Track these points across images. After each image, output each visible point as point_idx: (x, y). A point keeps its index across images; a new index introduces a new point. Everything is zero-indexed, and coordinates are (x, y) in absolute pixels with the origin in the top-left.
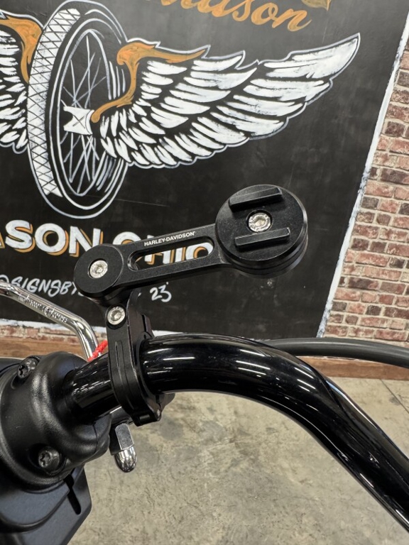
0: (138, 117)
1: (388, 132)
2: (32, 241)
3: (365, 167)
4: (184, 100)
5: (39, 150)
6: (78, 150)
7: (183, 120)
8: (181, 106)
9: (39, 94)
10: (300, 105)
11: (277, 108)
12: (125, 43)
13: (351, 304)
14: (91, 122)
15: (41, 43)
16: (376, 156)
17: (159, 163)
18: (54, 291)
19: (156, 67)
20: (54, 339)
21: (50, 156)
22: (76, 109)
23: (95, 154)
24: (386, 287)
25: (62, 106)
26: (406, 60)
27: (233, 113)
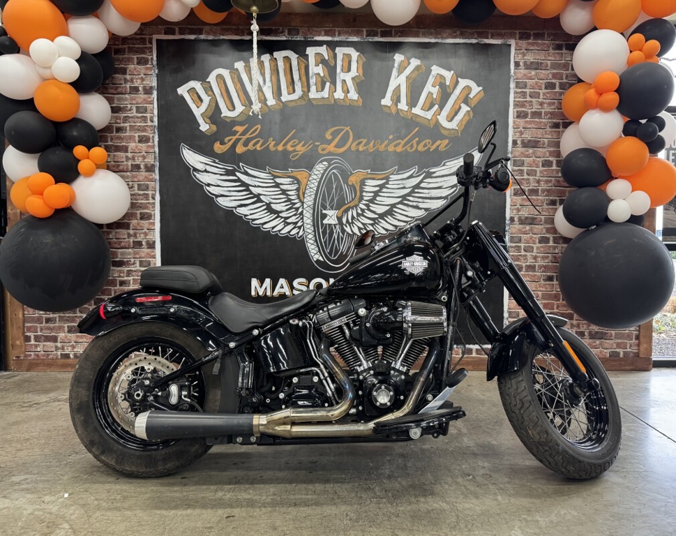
0: (363, 210)
1: (515, 195)
3: (505, 217)
4: (387, 197)
5: (310, 236)
6: (331, 233)
7: (388, 208)
8: (386, 200)
9: (309, 206)
10: (455, 188)
11: (442, 192)
12: (352, 174)
14: (337, 216)
15: (310, 181)
16: (511, 210)
19: (370, 182)
21: (316, 239)
22: (329, 211)
23: (341, 234)
25: (321, 211)
26: (515, 152)
27: (417, 199)
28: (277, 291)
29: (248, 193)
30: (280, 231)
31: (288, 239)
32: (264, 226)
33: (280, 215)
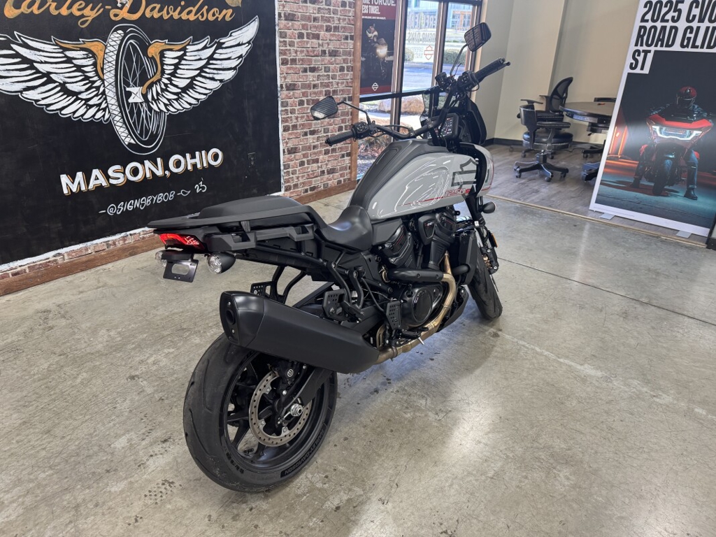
0: (166, 85)
1: (283, 64)
2: (124, 177)
3: (277, 85)
4: (187, 69)
5: (117, 118)
6: (139, 112)
7: (189, 81)
8: (186, 73)
9: (111, 84)
11: (231, 64)
12: (150, 44)
13: (291, 163)
14: (142, 94)
15: (106, 53)
16: (281, 78)
17: (182, 108)
18: (143, 204)
19: (168, 54)
20: (150, 237)
21: (124, 120)
22: (133, 88)
23: (148, 112)
24: (305, 148)
25: (125, 88)
26: (280, 24)
27: (212, 71)
28: (93, 183)
29: (34, 71)
30: (82, 116)
32: (63, 112)
33: (79, 96)
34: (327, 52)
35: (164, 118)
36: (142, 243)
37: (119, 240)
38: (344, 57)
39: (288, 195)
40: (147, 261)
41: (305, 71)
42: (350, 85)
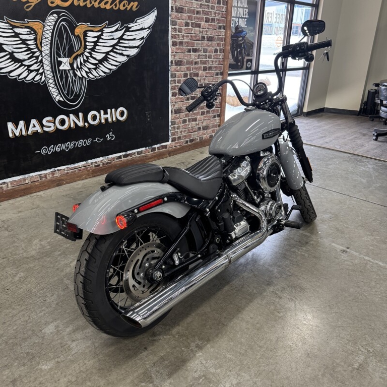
0: (87, 57)
1: (173, 45)
2: (54, 126)
3: (169, 61)
4: (103, 46)
5: (51, 81)
6: (67, 77)
7: (104, 55)
8: (103, 49)
9: (47, 55)
10: (143, 40)
12: (77, 26)
13: (177, 121)
14: (69, 63)
15: (44, 31)
16: (171, 56)
17: (99, 76)
18: (68, 147)
19: (90, 34)
20: (72, 172)
21: (56, 83)
22: (63, 59)
23: (74, 78)
25: (57, 58)
26: (172, 15)
28: (31, 130)
30: (25, 78)
31: (33, 85)
32: (11, 75)
33: (23, 63)
34: (206, 38)
35: (85, 82)
36: (66, 177)
37: (49, 174)
38: (218, 42)
39: (174, 145)
40: (70, 190)
41: (189, 51)
42: (222, 63)
